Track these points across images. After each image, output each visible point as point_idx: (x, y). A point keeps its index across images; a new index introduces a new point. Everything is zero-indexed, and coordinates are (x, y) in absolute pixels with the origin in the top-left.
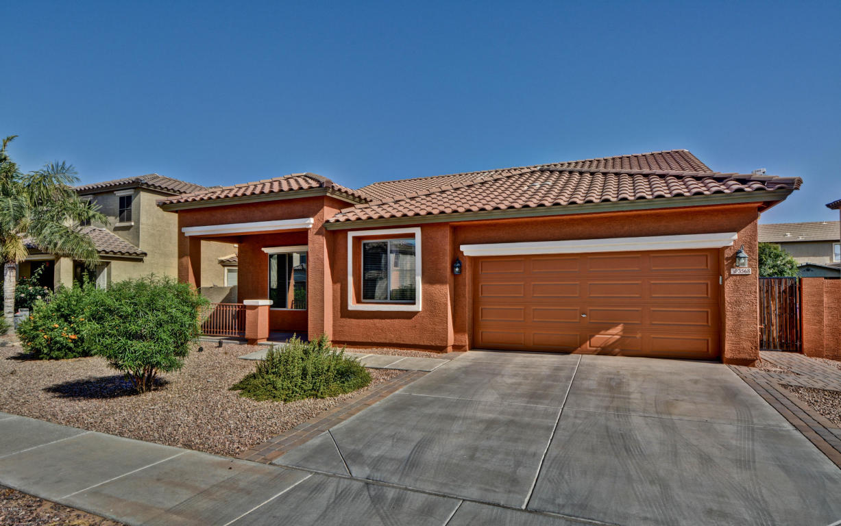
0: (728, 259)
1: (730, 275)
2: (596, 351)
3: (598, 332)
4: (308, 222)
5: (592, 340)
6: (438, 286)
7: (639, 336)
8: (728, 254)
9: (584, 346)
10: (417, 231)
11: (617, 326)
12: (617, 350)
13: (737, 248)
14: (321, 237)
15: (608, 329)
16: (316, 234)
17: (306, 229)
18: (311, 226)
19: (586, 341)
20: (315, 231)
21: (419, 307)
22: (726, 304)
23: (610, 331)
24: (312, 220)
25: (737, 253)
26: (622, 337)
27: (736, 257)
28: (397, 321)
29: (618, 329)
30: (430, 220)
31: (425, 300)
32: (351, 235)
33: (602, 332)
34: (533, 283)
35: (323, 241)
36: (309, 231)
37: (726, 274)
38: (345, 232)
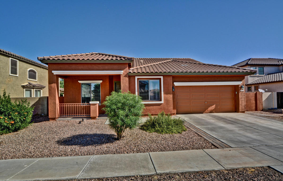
0: (240, 88)
1: (240, 91)
2: (209, 112)
3: (209, 107)
4: (121, 72)
5: (208, 109)
6: (169, 95)
7: (219, 107)
8: (240, 86)
9: (206, 111)
10: (162, 77)
11: (214, 105)
12: (214, 111)
13: (241, 85)
14: (126, 78)
15: (212, 106)
16: (124, 77)
17: (120, 74)
18: (122, 74)
19: (206, 110)
20: (124, 75)
21: (162, 102)
22: (240, 99)
23: (213, 106)
24: (122, 72)
25: (241, 86)
26: (215, 108)
27: (241, 87)
28: (155, 107)
29: (214, 106)
30: (165, 74)
31: (165, 100)
32: (136, 78)
33: (211, 107)
34: (192, 94)
35: (127, 79)
36: (121, 75)
37: (239, 91)
38: (134, 76)
